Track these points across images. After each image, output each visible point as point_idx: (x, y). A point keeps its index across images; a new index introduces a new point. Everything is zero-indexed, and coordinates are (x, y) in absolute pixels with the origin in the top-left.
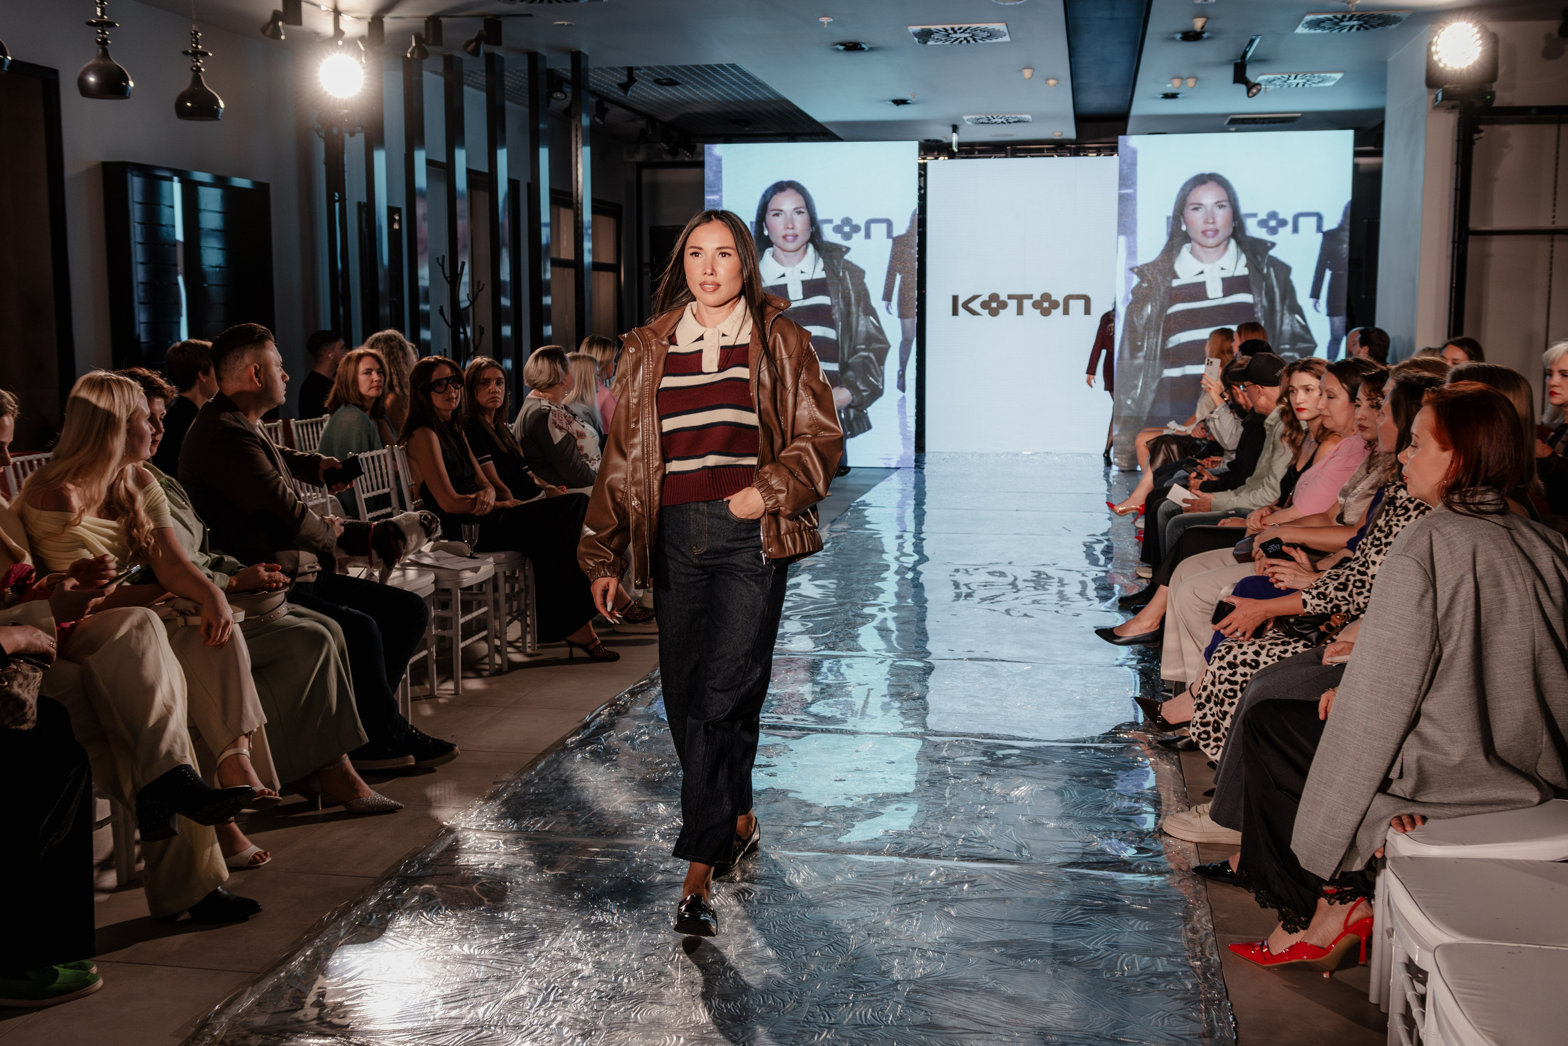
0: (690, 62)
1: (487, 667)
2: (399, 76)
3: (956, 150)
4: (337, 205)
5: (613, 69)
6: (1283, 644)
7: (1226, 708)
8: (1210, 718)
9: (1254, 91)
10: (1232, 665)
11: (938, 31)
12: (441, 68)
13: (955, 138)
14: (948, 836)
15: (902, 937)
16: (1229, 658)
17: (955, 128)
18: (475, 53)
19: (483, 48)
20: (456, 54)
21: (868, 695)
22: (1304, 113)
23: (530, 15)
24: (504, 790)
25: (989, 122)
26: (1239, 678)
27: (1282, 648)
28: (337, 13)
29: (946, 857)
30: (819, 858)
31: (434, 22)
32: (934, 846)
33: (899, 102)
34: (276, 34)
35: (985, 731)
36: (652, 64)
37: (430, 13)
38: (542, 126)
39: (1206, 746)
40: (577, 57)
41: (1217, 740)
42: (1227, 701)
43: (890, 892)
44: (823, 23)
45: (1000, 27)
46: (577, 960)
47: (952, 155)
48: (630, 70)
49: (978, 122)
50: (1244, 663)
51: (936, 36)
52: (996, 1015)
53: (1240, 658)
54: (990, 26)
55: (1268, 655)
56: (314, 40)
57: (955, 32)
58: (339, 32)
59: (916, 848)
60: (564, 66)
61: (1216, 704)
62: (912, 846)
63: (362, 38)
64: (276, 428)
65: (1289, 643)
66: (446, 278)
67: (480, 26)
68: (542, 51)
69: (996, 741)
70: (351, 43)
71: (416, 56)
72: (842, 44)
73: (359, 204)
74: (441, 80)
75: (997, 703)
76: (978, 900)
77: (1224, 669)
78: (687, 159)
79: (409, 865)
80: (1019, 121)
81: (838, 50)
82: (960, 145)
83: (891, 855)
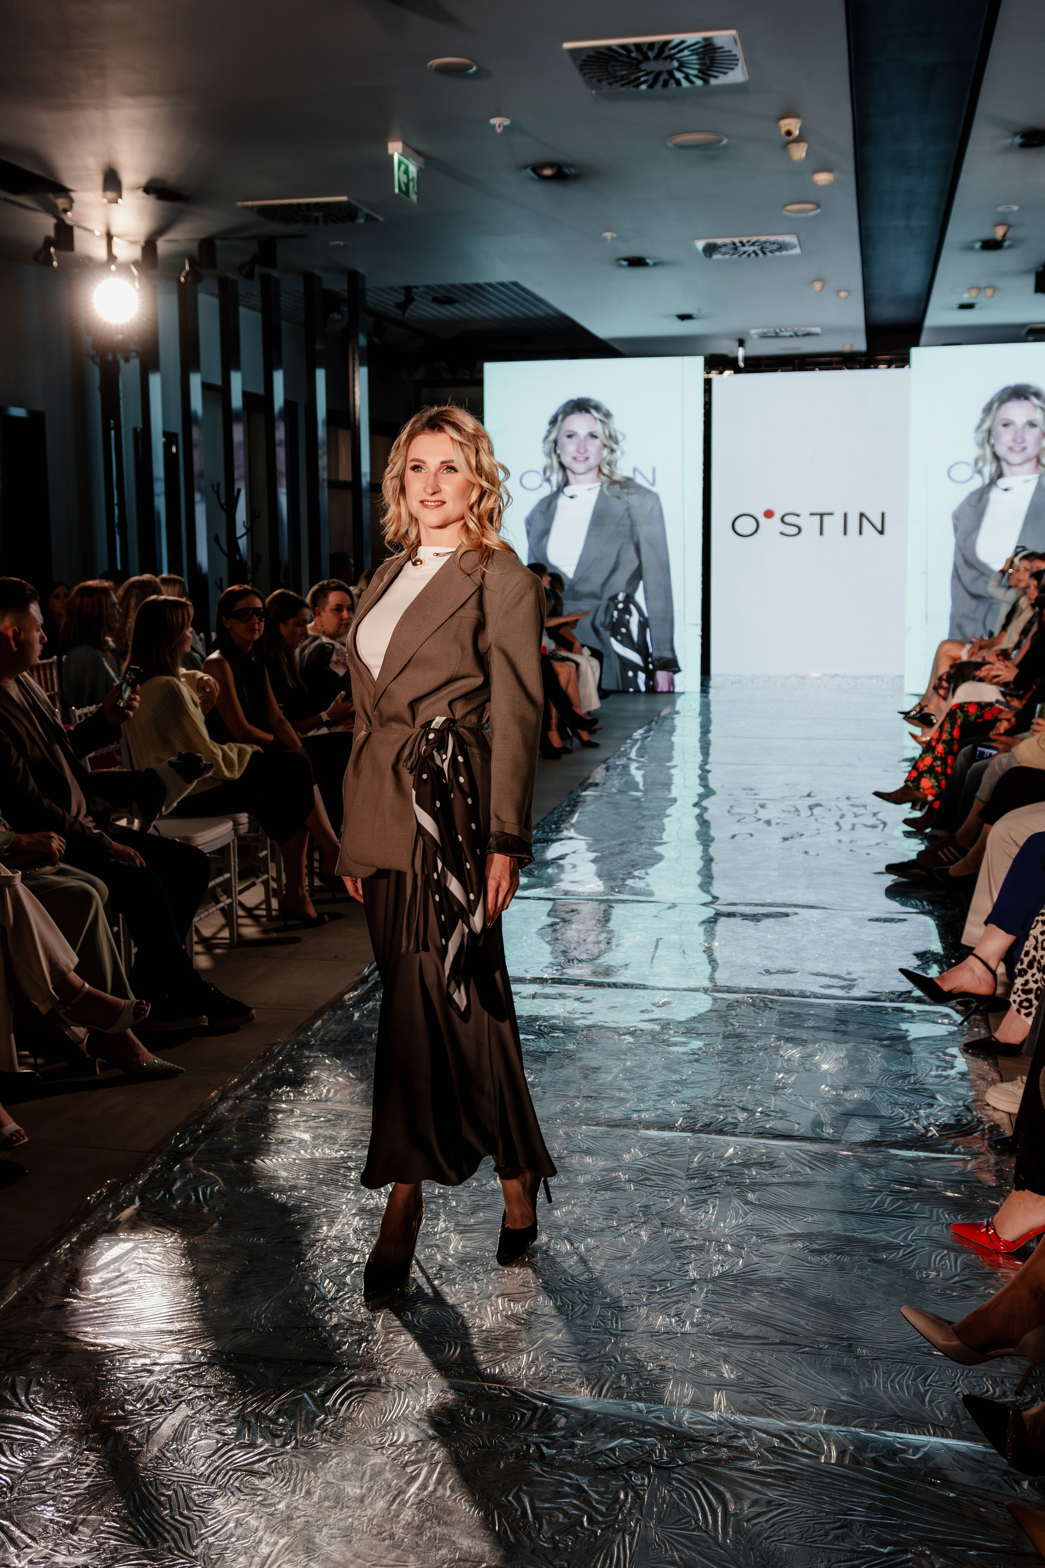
0: (470, 280)
1: (264, 913)
2: (174, 298)
3: (741, 364)
4: (113, 433)
5: (392, 289)
11: (725, 245)
12: (216, 290)
13: (741, 353)
14: (744, 1109)
15: (697, 1228)
17: (741, 343)
18: (250, 276)
19: (258, 269)
20: (232, 276)
21: (657, 946)
23: (305, 236)
24: (279, 1053)
25: (777, 336)
28: (109, 237)
29: (745, 1134)
30: (607, 1133)
31: (207, 245)
32: (730, 1120)
33: (683, 317)
34: (48, 260)
35: (780, 987)
36: (433, 282)
37: (203, 235)
38: (318, 346)
40: (354, 277)
43: (683, 1175)
44: (606, 239)
45: (791, 239)
46: (354, 1251)
47: (738, 370)
48: (408, 290)
49: (764, 336)
51: (723, 250)
52: (802, 1323)
54: (781, 238)
56: (87, 264)
57: (743, 245)
58: (112, 258)
59: (711, 1123)
60: (339, 285)
62: (707, 1121)
63: (136, 263)
64: (51, 664)
66: (221, 505)
67: (254, 248)
68: (317, 272)
69: (792, 998)
70: (124, 268)
71: (189, 279)
72: (625, 259)
73: (135, 430)
74: (216, 301)
75: (793, 956)
76: (778, 1184)
78: (466, 377)
79: (180, 1139)
80: (808, 334)
81: (621, 266)
82: (746, 359)
83: (683, 1130)
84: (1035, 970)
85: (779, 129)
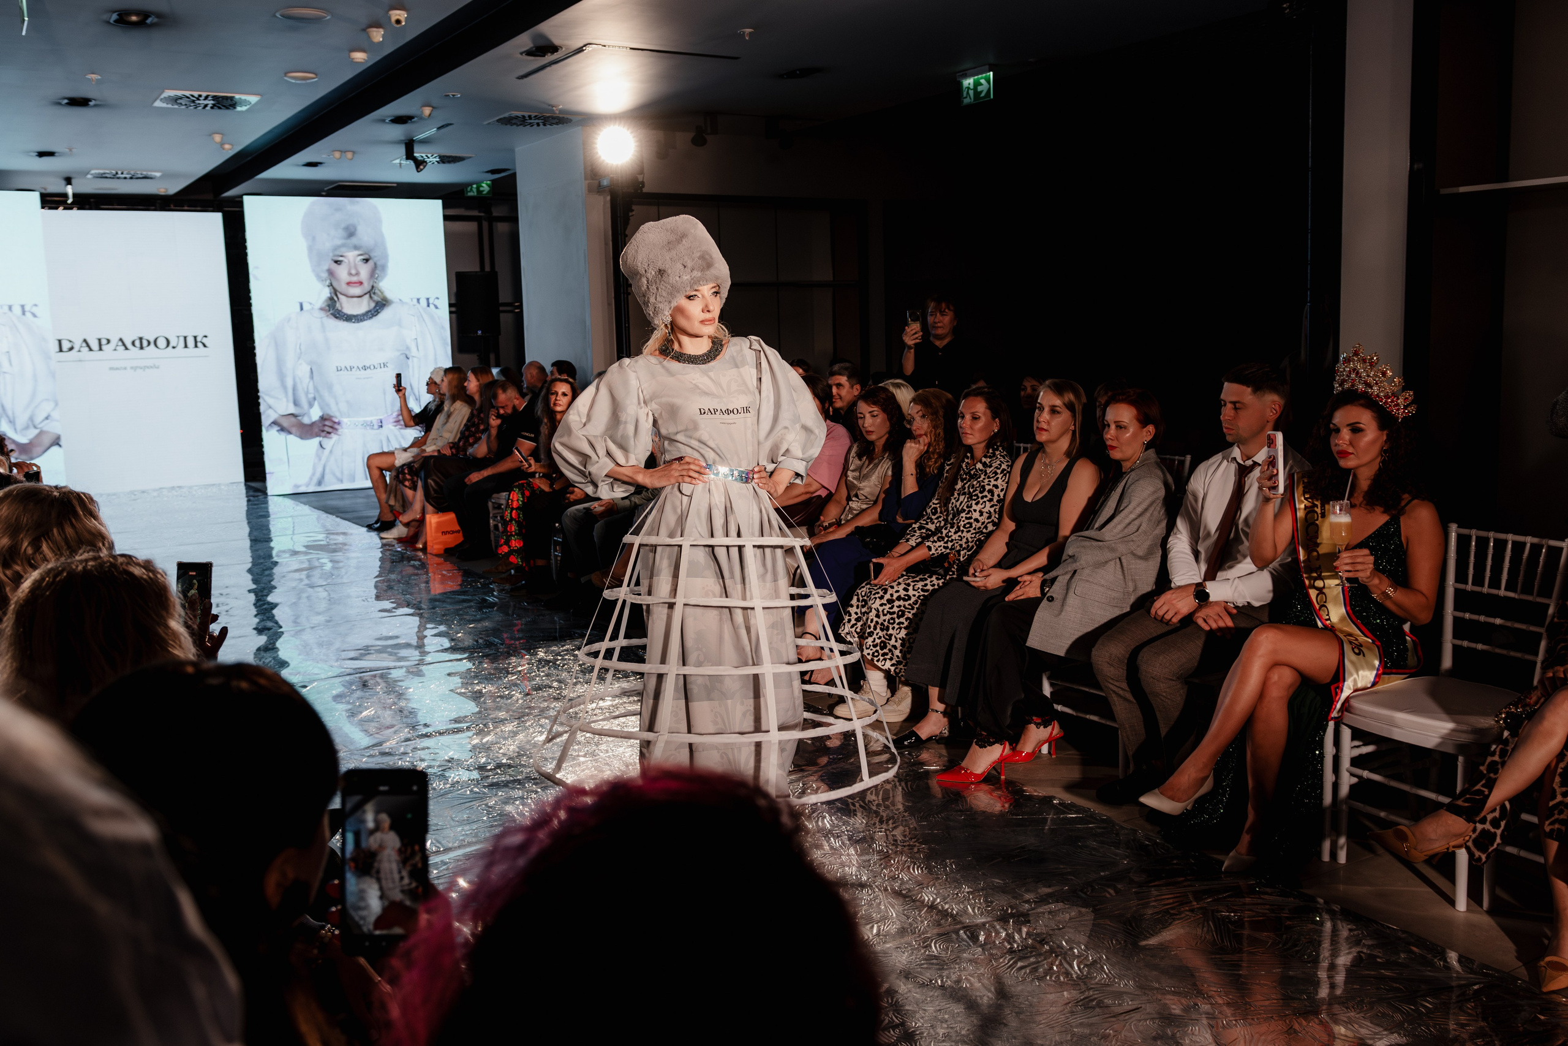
3: (70, 201)
6: (921, 580)
7: (891, 631)
8: (878, 641)
9: (422, 167)
10: (890, 601)
13: (71, 190)
16: (887, 596)
17: (68, 181)
22: (399, 184)
25: (115, 176)
26: (896, 609)
27: (923, 583)
39: (878, 661)
41: (883, 655)
42: (891, 626)
44: (90, 80)
45: (252, 99)
49: (102, 177)
50: (899, 598)
51: (183, 101)
53: (895, 595)
54: (245, 97)
55: (914, 590)
57: (204, 99)
61: (882, 630)
65: (926, 579)
72: (68, 99)
77: (885, 605)
80: (145, 178)
81: (60, 104)
84: (878, 630)
85: (390, 18)
